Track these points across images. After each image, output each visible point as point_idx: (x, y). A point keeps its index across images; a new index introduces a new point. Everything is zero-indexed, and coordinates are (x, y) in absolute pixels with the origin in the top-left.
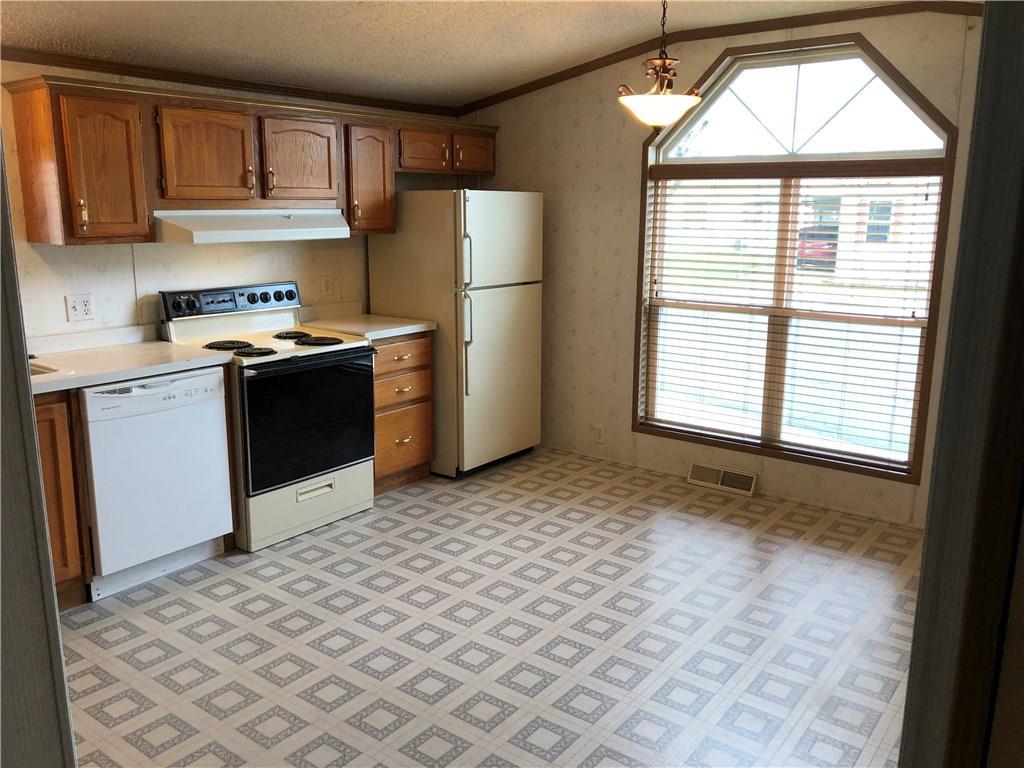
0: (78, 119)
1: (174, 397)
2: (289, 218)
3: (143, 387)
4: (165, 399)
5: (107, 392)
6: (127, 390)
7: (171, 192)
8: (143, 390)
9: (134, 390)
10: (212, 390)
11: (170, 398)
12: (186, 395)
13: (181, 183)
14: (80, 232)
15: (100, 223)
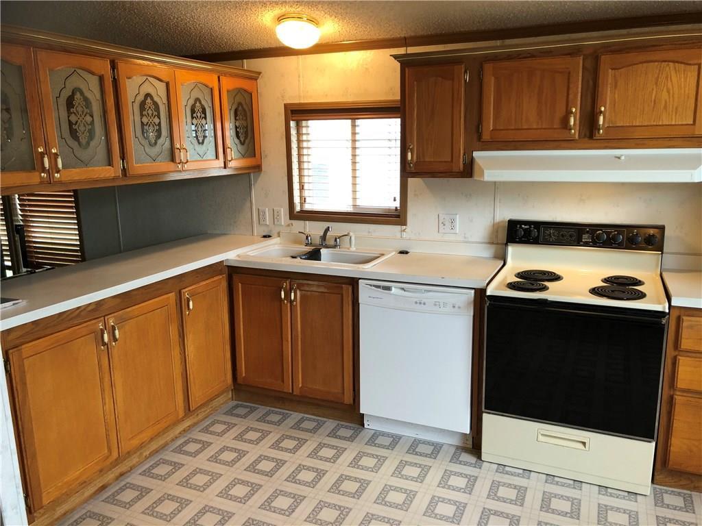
0: (415, 83)
1: (424, 304)
2: (619, 158)
3: (403, 289)
4: (416, 303)
5: (374, 286)
6: (389, 289)
7: (486, 137)
8: (403, 292)
9: (393, 289)
10: (459, 307)
11: (420, 303)
12: (435, 305)
13: (498, 128)
14: (408, 168)
15: (424, 161)
